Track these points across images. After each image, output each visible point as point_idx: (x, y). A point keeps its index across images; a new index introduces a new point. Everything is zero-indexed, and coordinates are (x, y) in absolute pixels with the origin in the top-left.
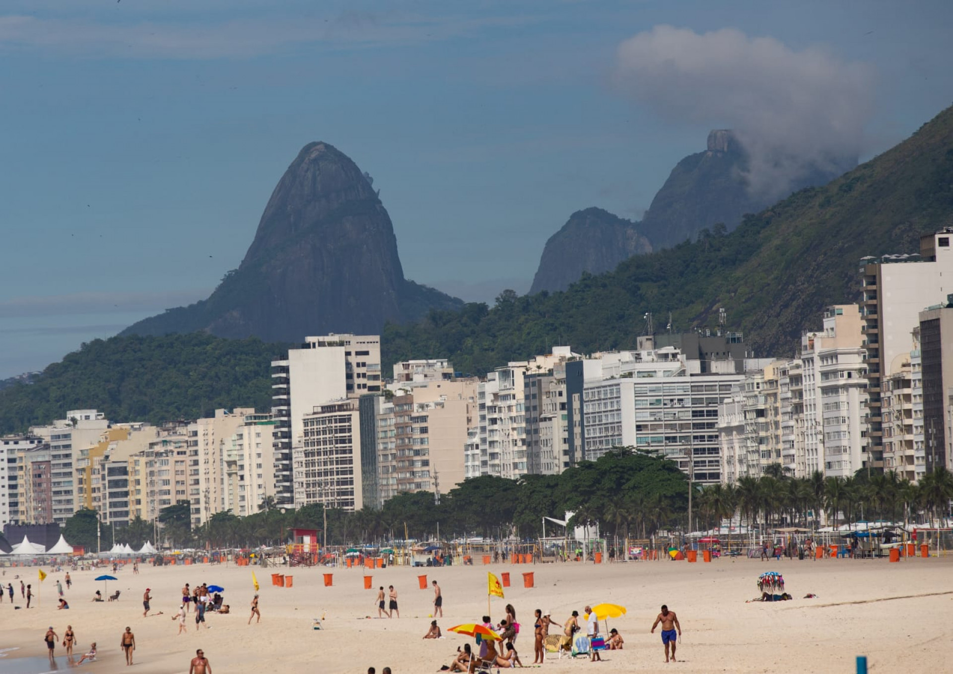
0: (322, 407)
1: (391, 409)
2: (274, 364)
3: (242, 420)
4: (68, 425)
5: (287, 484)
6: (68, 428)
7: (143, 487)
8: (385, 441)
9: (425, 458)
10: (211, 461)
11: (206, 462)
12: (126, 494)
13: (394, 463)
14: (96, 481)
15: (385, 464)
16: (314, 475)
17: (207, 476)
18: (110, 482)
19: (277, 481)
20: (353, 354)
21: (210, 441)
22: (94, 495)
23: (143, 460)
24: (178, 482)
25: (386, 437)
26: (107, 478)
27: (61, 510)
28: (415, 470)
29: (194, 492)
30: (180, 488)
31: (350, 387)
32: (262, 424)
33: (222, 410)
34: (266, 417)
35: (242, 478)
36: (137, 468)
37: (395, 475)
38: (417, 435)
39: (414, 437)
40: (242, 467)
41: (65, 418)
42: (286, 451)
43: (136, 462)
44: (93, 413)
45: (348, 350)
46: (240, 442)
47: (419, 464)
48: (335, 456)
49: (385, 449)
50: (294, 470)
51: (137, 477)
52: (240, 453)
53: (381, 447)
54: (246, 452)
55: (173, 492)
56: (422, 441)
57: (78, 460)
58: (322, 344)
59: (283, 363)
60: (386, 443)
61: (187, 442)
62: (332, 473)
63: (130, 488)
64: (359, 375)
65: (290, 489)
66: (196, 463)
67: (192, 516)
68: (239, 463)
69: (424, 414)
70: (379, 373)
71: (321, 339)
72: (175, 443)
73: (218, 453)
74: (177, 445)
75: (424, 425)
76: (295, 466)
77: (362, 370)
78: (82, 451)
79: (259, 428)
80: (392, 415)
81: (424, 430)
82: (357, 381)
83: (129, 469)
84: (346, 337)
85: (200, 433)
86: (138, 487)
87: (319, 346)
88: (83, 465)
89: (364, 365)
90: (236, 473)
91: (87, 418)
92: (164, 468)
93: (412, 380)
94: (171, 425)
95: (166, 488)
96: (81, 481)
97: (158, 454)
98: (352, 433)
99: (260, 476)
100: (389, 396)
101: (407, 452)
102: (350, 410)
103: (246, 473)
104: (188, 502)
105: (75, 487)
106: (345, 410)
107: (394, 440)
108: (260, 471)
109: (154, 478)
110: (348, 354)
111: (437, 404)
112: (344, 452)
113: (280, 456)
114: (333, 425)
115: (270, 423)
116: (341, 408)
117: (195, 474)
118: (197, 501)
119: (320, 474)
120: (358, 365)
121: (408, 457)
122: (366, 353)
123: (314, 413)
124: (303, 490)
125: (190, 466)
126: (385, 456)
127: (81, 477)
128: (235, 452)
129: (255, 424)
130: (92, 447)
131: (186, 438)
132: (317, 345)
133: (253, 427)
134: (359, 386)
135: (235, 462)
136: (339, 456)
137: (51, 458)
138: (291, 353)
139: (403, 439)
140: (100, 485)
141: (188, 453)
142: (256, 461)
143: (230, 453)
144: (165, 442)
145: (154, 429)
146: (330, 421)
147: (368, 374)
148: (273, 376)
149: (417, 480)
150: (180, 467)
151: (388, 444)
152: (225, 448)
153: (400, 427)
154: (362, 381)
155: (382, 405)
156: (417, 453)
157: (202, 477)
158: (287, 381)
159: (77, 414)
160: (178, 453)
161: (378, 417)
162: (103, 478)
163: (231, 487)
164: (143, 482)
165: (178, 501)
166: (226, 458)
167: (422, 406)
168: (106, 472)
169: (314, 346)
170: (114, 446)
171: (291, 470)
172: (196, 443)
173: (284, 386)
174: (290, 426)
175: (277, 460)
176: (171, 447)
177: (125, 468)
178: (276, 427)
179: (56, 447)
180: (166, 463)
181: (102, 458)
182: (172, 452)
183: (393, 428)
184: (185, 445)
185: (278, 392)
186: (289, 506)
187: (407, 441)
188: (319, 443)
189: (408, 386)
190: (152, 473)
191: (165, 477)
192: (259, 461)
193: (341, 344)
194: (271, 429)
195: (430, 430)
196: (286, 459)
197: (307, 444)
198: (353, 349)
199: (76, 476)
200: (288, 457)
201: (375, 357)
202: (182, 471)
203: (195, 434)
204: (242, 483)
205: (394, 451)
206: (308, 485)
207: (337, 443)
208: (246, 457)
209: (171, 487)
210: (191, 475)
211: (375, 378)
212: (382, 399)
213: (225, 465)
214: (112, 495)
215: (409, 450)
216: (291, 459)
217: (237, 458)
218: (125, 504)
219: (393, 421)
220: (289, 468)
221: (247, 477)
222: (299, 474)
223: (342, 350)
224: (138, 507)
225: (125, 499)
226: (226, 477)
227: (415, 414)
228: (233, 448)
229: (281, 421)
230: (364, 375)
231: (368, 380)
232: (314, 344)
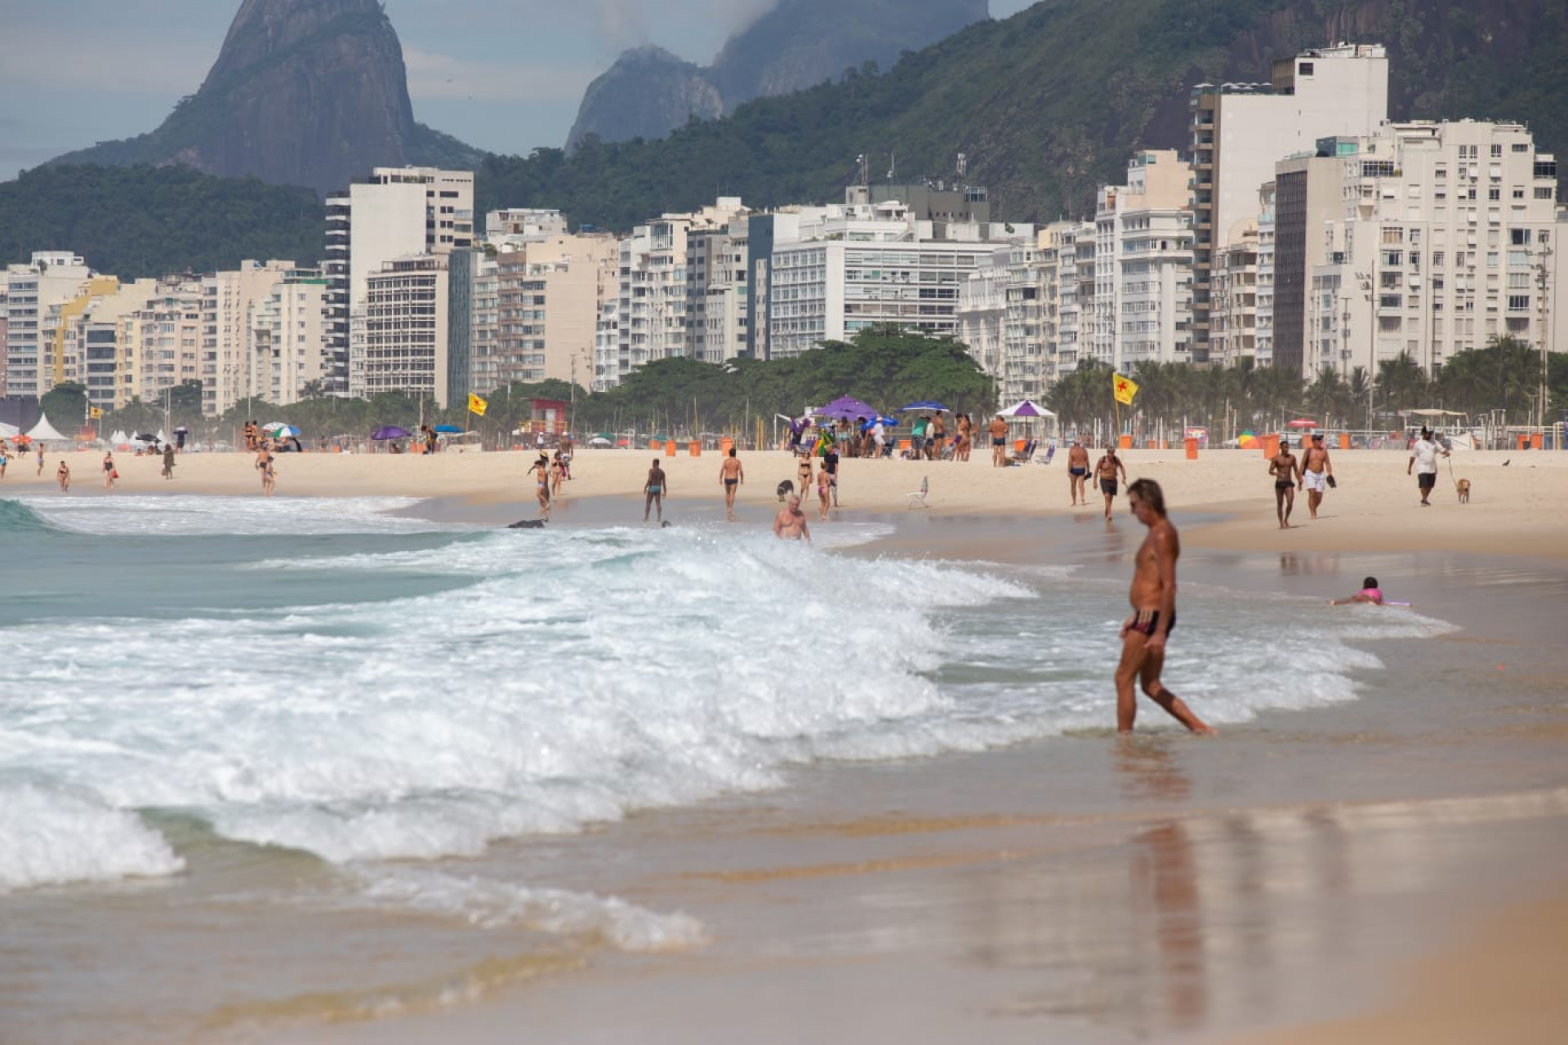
0: (395, 264)
1: (492, 271)
2: (330, 202)
3: (279, 276)
4: (34, 271)
5: (341, 364)
6: (34, 275)
7: (136, 359)
8: (484, 312)
9: (539, 337)
10: (234, 328)
11: (228, 330)
12: (112, 367)
13: (495, 343)
14: (70, 348)
15: (481, 344)
16: (379, 354)
17: (227, 349)
18: (89, 349)
19: (328, 360)
20: (437, 194)
21: (234, 302)
22: (67, 366)
23: (138, 323)
24: (185, 355)
25: (485, 308)
26: (86, 345)
27: (18, 384)
28: (524, 353)
29: (208, 369)
30: (188, 363)
31: (430, 239)
32: (308, 282)
33: (252, 262)
34: (313, 274)
35: (277, 353)
36: (129, 333)
37: (495, 359)
38: (529, 306)
39: (525, 309)
40: (278, 339)
41: (28, 261)
42: (341, 320)
43: (128, 325)
44: (68, 257)
45: (431, 189)
46: (277, 305)
47: (530, 346)
48: (410, 330)
49: (483, 323)
50: (351, 346)
51: (129, 346)
52: (276, 319)
53: (477, 320)
54: (284, 319)
55: (178, 368)
56: (536, 315)
57: (46, 319)
58: (395, 179)
59: (342, 202)
60: (485, 316)
61: (200, 302)
62: (405, 352)
63: (118, 359)
64: (443, 224)
65: (344, 372)
66: (213, 330)
67: (204, 402)
68: (273, 333)
69: (540, 278)
70: (471, 223)
71: (396, 171)
72: (184, 302)
73: (244, 318)
74: (186, 306)
75: (539, 293)
76: (352, 340)
77: (448, 217)
78: (51, 306)
79: (303, 288)
80: (495, 279)
81: (539, 300)
82: (439, 232)
83: (118, 334)
84: (428, 171)
85: (221, 290)
86: (129, 359)
87: (393, 181)
88: (52, 325)
89: (451, 210)
90: (269, 347)
91: (60, 262)
92: (167, 335)
93: (522, 232)
94: (173, 279)
95: (167, 361)
96: (48, 347)
97: (159, 316)
98: (436, 300)
99: (301, 352)
100: (491, 252)
101: (513, 329)
102: (434, 269)
103: (283, 347)
104: (199, 383)
105: (40, 354)
106: (426, 269)
107: (495, 311)
108: (302, 345)
109: (152, 348)
110: (430, 194)
111: (558, 266)
112: (423, 324)
113: (331, 327)
114: (410, 288)
115: (319, 282)
116: (421, 265)
117: (210, 346)
118: (213, 382)
119: (388, 353)
120: (443, 210)
121: (515, 335)
122: (455, 195)
123: (384, 271)
124: (362, 373)
125: (204, 334)
126: (483, 333)
127: (49, 341)
128: (268, 319)
129: (298, 281)
130: (66, 302)
131: (200, 297)
132: (389, 179)
133: (295, 286)
134: (443, 239)
135: (267, 333)
136: (416, 330)
137: (8, 314)
138: (355, 188)
139: (508, 312)
140: (76, 354)
141: (201, 316)
142: (297, 331)
143: (260, 319)
144: (170, 301)
145: (152, 283)
146: (406, 283)
147: (456, 223)
148: (328, 218)
149: (527, 366)
150: (189, 335)
151: (486, 317)
152: (255, 312)
153: (507, 295)
154: (448, 232)
155: (481, 265)
156: (528, 330)
157: (220, 350)
158: (346, 226)
159: (47, 257)
160: (187, 316)
161: (475, 281)
162: (81, 345)
163: (261, 366)
164: (136, 354)
165: (184, 381)
166: (255, 326)
167: (537, 268)
168: (85, 337)
169: (386, 181)
170: (98, 303)
171: (347, 346)
172: (214, 304)
173: (343, 232)
174: (348, 287)
175: (328, 331)
176: (177, 308)
177: (113, 332)
178: (328, 287)
179: (15, 300)
180: (170, 328)
181: (81, 317)
182: (180, 314)
183: (495, 296)
184: (197, 305)
185: (334, 240)
186: (342, 394)
187: (514, 313)
188: (388, 312)
189: (518, 240)
190: (150, 342)
191: (167, 348)
192: (302, 332)
193: (422, 180)
194: (321, 289)
195: (547, 301)
196: (340, 331)
197: (371, 312)
198: (437, 188)
199: (41, 341)
200: (344, 328)
201: (465, 201)
202: (192, 340)
203: (213, 291)
204: (276, 360)
205: (495, 327)
206: (371, 367)
207: (414, 312)
208: (284, 325)
209: (176, 361)
210: (205, 346)
211: (465, 228)
212: (481, 256)
213: (254, 335)
214: (92, 368)
215: (517, 326)
216: (347, 331)
217: (271, 327)
218: (111, 381)
219: (496, 287)
220: (344, 343)
221: (284, 353)
222: (358, 350)
223: (423, 188)
224: (129, 385)
225: (110, 374)
226: (254, 352)
227: (527, 278)
228: (267, 313)
229: (336, 279)
230: (450, 224)
231: (456, 230)
232: (386, 178)
